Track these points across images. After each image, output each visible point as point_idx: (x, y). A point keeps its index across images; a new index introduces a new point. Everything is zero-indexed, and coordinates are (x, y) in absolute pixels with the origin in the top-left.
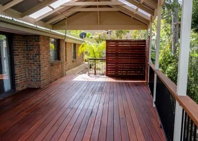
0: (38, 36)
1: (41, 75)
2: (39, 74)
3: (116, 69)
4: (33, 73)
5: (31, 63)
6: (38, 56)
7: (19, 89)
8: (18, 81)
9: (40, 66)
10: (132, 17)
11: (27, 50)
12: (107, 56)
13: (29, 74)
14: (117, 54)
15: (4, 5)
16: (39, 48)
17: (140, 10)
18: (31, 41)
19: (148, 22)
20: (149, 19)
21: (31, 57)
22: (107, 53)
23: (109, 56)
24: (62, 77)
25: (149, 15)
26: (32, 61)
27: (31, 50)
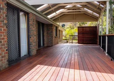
1: (53, 41)
3: (83, 40)
4: (49, 40)
6: (52, 33)
9: (52, 37)
10: (90, 16)
14: (83, 33)
16: (52, 29)
17: (94, 13)
18: (49, 27)
19: (98, 18)
20: (98, 17)
21: (49, 33)
22: (78, 33)
24: (57, 44)
25: (98, 15)
26: (49, 35)
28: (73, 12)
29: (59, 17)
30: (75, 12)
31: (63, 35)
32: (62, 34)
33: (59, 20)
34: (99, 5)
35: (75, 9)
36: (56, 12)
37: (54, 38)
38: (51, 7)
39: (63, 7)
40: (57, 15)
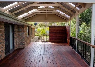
0: (24, 25)
1: (25, 42)
2: (24, 42)
3: (54, 39)
4: (21, 41)
5: (20, 37)
6: (23, 34)
7: (16, 48)
8: (15, 45)
9: (24, 38)
10: (61, 17)
11: (19, 31)
12: (50, 33)
13: (19, 42)
14: (54, 33)
15: (12, 12)
16: (24, 30)
18: (21, 27)
19: (68, 19)
21: (20, 34)
23: (51, 33)
26: (20, 36)
27: (20, 31)
28: (46, 13)
29: (31, 17)
30: (47, 13)
31: (36, 32)
32: (34, 31)
33: (31, 20)
34: (75, 7)
35: (47, 10)
36: (29, 12)
37: (26, 39)
38: (22, 6)
39: (36, 8)
40: (29, 15)
